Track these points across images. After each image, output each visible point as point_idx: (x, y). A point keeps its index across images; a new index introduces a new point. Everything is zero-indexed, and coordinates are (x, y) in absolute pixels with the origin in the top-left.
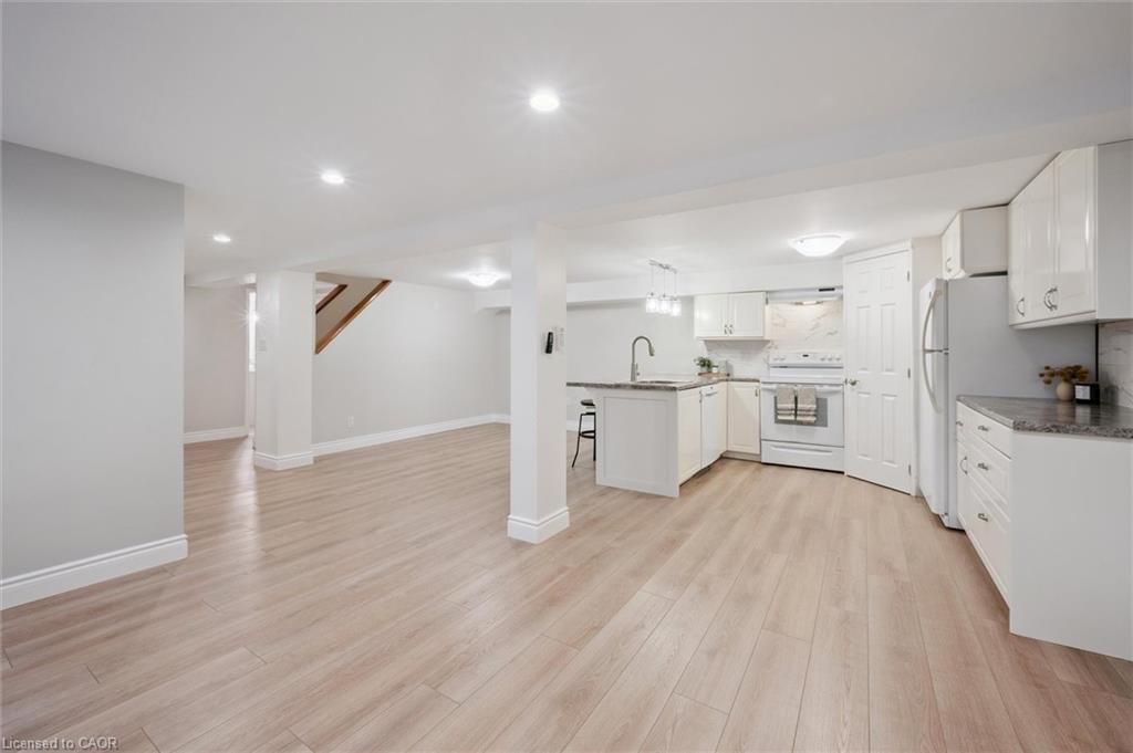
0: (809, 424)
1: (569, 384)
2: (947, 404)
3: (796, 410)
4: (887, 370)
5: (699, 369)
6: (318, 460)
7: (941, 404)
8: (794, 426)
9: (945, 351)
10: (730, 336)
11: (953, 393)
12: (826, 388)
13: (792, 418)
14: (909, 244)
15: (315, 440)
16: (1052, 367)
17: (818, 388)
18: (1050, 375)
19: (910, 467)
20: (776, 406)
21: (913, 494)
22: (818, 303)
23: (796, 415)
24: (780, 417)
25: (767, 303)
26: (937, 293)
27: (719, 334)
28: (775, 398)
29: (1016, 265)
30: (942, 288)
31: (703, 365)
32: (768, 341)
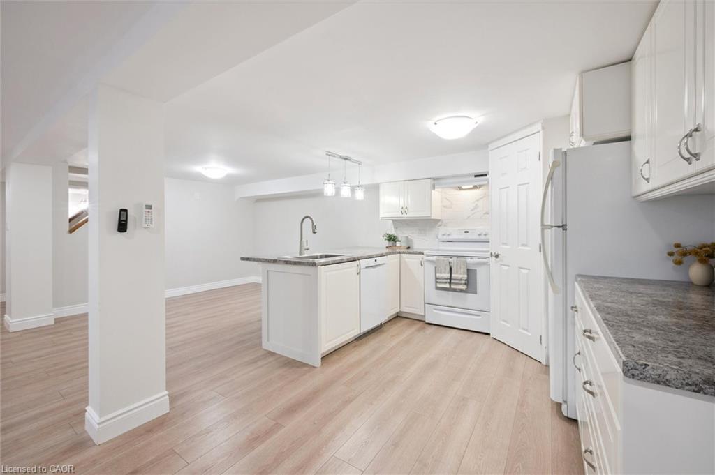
0: (461, 291)
1: (243, 259)
2: (565, 285)
3: (451, 279)
4: (523, 245)
5: (387, 243)
6: (57, 321)
7: (560, 284)
8: (450, 293)
9: (564, 227)
10: (405, 216)
11: (572, 272)
12: (476, 260)
13: (447, 286)
14: (539, 127)
15: (56, 304)
16: (683, 244)
17: (469, 260)
18: (680, 254)
19: (541, 337)
20: (436, 276)
21: (544, 363)
22: (475, 187)
23: (450, 283)
24: (439, 285)
25: (434, 188)
26: (555, 165)
27: (398, 215)
28: (436, 268)
29: (640, 128)
30: (560, 159)
31: (389, 240)
32: (440, 220)
